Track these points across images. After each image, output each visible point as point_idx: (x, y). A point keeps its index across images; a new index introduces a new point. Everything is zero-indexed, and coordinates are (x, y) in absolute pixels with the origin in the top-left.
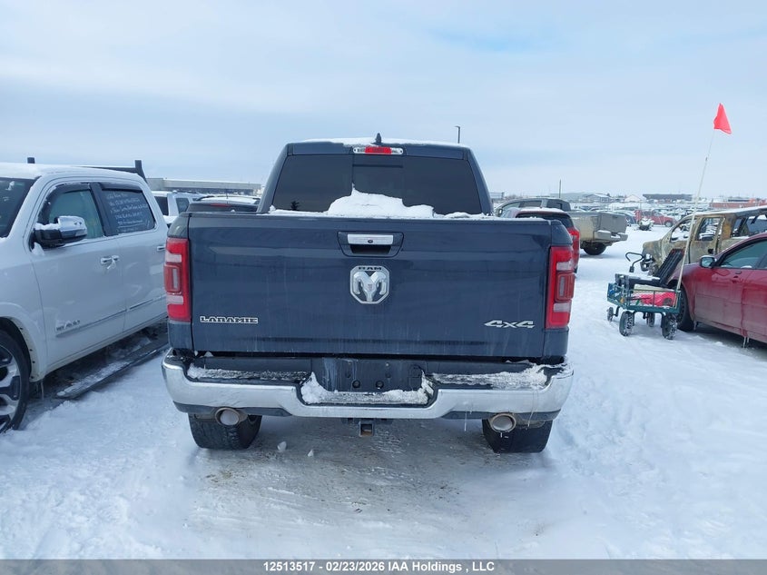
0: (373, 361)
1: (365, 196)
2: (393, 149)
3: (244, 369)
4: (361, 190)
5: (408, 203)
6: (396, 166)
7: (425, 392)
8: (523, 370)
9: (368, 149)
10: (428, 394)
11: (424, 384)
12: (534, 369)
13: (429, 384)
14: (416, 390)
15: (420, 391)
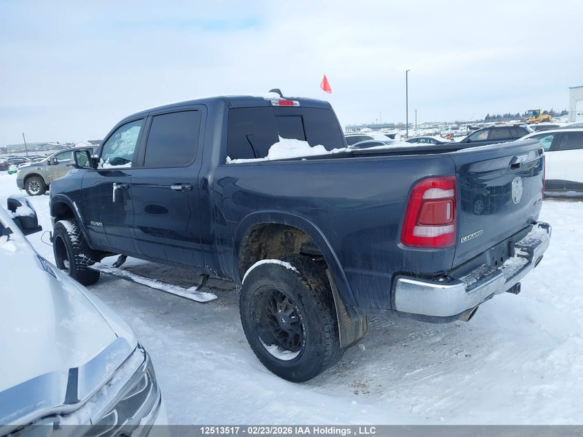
2: (294, 102)
4: (284, 137)
5: (311, 145)
6: (300, 116)
7: (518, 256)
8: (531, 229)
9: (280, 102)
10: (523, 256)
11: (518, 251)
12: (535, 227)
13: (522, 250)
14: (513, 256)
15: (516, 256)
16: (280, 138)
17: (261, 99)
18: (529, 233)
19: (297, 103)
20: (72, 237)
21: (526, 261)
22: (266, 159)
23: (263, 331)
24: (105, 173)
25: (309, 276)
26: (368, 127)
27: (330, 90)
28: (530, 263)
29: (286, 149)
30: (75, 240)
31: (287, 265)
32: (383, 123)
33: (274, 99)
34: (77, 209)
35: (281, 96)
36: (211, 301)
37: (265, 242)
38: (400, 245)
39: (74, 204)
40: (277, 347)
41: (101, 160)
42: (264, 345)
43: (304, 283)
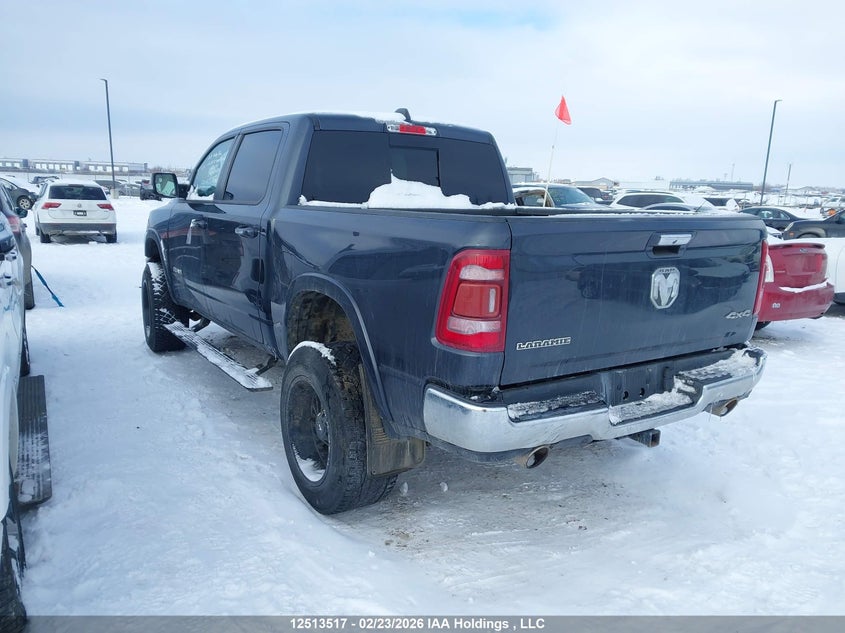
0: (637, 369)
1: (404, 183)
2: (427, 129)
3: (540, 398)
4: (400, 177)
5: (447, 193)
6: (432, 149)
7: (680, 391)
8: (730, 356)
9: (402, 127)
10: (686, 393)
11: (679, 384)
12: (738, 354)
13: (686, 383)
14: (670, 391)
15: (674, 391)
16: (393, 178)
17: (371, 121)
18: (721, 362)
19: (432, 132)
20: (155, 285)
21: (687, 400)
22: (364, 205)
23: (302, 437)
24: (195, 205)
25: (347, 370)
26: (709, 185)
27: (569, 120)
28: (692, 404)
29: (398, 194)
30: (158, 289)
31: (326, 352)
32: (735, 180)
33: (391, 122)
34: (163, 249)
35: (408, 119)
36: (262, 389)
37: (334, 320)
38: (434, 340)
39: (162, 242)
40: (313, 463)
41: (192, 188)
42: (297, 457)
43: (336, 378)
